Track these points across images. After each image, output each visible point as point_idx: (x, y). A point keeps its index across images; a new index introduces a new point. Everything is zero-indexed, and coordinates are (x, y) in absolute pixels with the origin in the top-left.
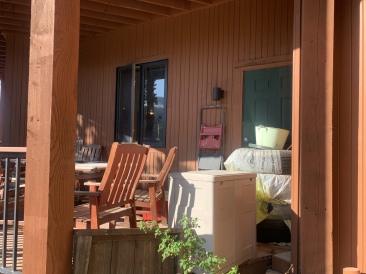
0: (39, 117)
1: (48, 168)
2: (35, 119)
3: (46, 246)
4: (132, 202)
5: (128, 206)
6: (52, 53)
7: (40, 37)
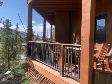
0: (85, 37)
1: (89, 51)
2: (84, 37)
3: (88, 73)
4: (103, 62)
5: (102, 63)
6: (90, 18)
7: (85, 14)
